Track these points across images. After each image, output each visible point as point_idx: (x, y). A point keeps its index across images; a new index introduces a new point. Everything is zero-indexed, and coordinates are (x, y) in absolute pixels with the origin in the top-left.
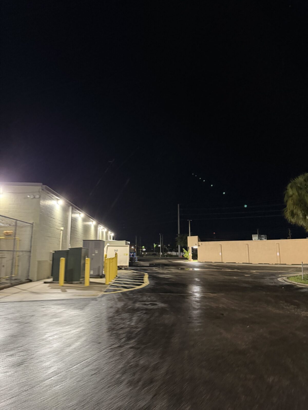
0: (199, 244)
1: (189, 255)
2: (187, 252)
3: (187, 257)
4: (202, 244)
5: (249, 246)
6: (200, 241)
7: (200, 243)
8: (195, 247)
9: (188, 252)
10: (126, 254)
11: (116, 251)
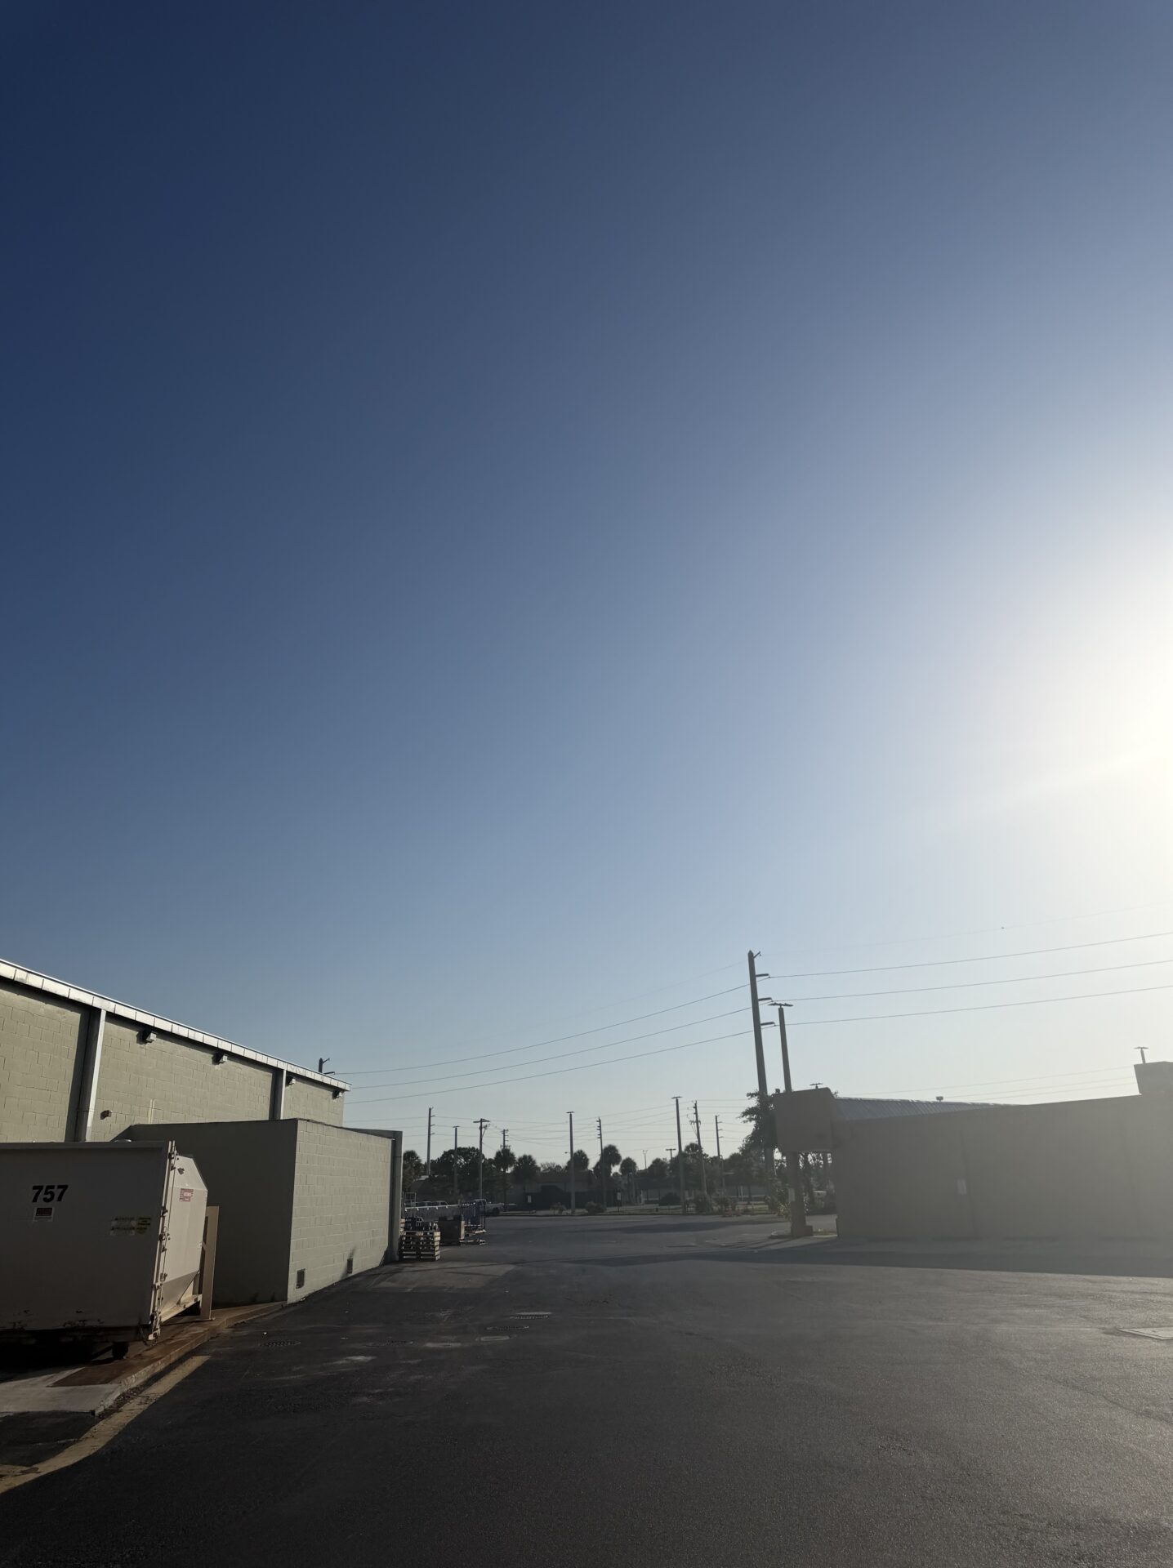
10: (134, 1223)
11: (49, 1193)
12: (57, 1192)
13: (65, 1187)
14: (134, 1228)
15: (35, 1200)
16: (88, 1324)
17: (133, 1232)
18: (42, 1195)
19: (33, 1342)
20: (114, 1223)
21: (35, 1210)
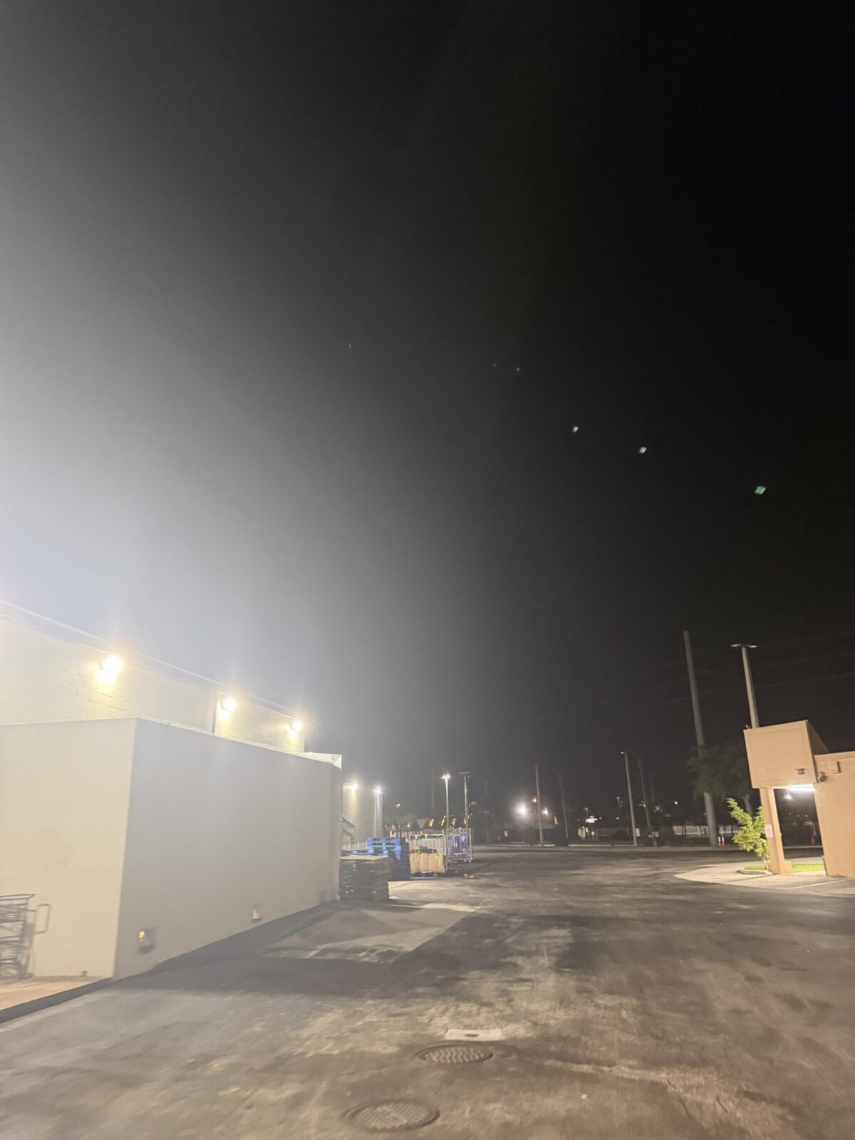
0: (819, 770)
1: (763, 836)
2: (750, 822)
3: (755, 847)
4: (838, 763)
6: (826, 750)
7: (828, 761)
8: (800, 789)
9: (754, 820)
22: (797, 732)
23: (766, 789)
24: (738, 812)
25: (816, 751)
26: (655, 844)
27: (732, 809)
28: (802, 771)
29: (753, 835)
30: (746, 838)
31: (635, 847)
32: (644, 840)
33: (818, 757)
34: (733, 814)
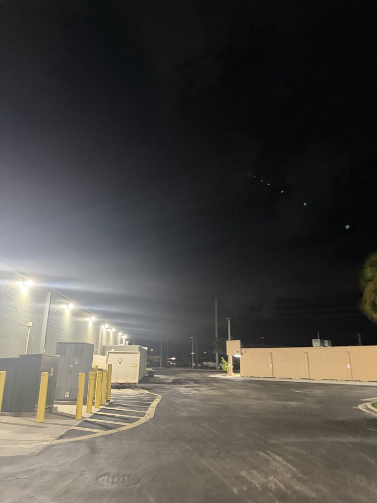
0: (242, 352)
1: (228, 367)
2: (226, 363)
4: (246, 351)
5: (309, 354)
7: (244, 350)
8: (237, 356)
10: (135, 366)
11: (121, 360)
12: (122, 360)
13: (123, 359)
14: (134, 366)
15: (118, 361)
16: (128, 382)
17: (135, 367)
18: (119, 360)
19: (119, 385)
20: (132, 365)
21: (118, 363)
22: (238, 342)
23: (230, 355)
24: (224, 360)
25: (242, 347)
26: (199, 368)
27: (222, 360)
28: (238, 352)
29: (226, 366)
30: (225, 367)
31: (193, 369)
32: (196, 367)
33: (242, 349)
34: (222, 361)
